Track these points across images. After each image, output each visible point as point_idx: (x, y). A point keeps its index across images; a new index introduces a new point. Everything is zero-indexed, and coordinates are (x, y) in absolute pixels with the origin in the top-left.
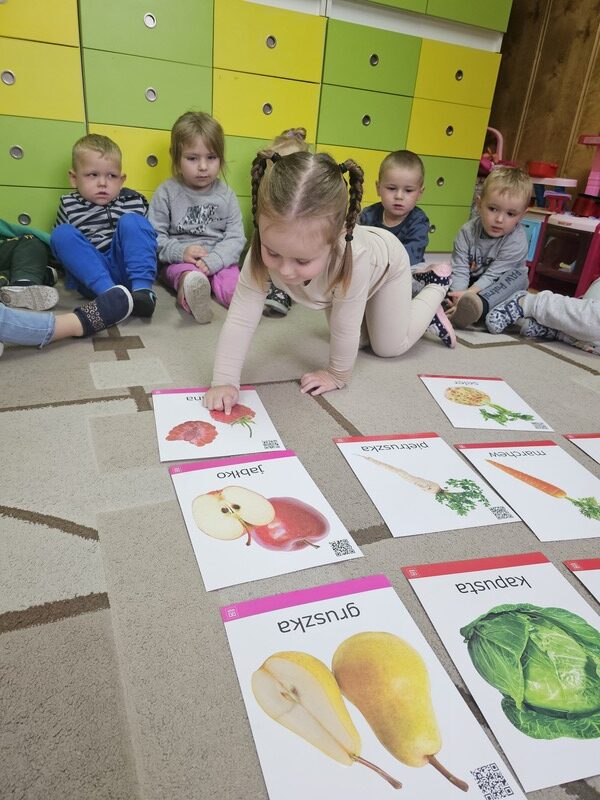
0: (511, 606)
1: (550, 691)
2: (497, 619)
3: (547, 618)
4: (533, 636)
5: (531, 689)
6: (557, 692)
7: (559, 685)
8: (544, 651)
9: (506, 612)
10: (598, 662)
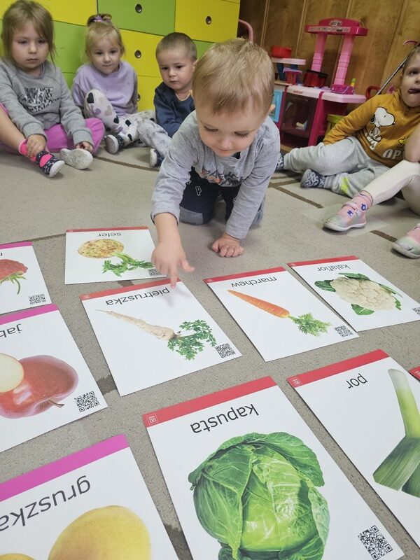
0: (239, 438)
1: (266, 529)
2: (225, 456)
3: (269, 445)
4: (255, 468)
5: (248, 531)
6: (272, 528)
7: (275, 519)
8: (264, 482)
9: (233, 447)
10: (310, 484)
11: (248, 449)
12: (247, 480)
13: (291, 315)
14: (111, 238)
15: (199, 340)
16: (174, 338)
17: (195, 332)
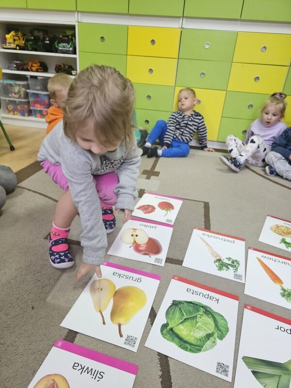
1: (185, 331)
2: (191, 304)
3: (212, 314)
4: (199, 316)
5: (179, 327)
7: (191, 332)
8: (197, 321)
10: (216, 335)
11: (202, 309)
12: (192, 316)
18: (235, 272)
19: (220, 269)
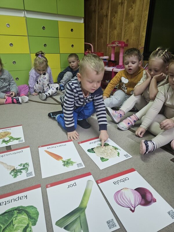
2: (6, 214)
3: (24, 210)
4: (14, 219)
8: (14, 224)
9: (11, 211)
10: (30, 225)
11: (16, 212)
12: (9, 223)
13: (63, 159)
14: (7, 131)
15: (22, 171)
16: (14, 169)
17: (23, 167)
18: (26, 172)
19: (15, 176)
